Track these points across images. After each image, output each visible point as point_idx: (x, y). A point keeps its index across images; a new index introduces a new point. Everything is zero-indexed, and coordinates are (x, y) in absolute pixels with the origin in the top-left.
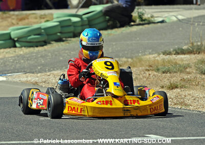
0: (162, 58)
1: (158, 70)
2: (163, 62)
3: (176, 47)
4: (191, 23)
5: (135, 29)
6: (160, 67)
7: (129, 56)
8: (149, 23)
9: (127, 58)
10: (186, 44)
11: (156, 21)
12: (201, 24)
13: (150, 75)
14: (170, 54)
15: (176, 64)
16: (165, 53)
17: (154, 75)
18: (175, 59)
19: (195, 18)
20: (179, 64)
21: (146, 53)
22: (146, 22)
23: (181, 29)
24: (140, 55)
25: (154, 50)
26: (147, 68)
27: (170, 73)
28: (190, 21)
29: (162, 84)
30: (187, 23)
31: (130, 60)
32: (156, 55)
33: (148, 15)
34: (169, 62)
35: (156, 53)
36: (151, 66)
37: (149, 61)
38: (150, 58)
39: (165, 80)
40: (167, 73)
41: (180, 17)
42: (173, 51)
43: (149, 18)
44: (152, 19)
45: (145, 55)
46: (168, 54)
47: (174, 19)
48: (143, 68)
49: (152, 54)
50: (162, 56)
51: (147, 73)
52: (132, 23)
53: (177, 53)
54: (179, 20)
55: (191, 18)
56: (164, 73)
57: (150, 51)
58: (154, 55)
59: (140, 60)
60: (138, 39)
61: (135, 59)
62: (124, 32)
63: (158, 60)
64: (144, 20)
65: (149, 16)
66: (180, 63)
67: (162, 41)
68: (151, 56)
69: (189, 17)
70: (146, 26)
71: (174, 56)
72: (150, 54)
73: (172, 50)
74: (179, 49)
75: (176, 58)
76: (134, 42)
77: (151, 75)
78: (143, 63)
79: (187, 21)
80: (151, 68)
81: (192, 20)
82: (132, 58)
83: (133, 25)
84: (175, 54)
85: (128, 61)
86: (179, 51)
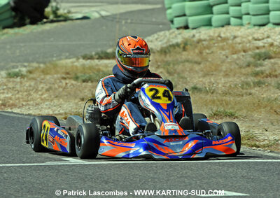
0: (81, 63)
1: (77, 78)
2: (84, 68)
3: (99, 50)
4: (117, 20)
5: (48, 27)
6: (79, 75)
7: (41, 60)
8: (66, 19)
9: (38, 62)
10: (111, 46)
11: (75, 18)
12: (129, 21)
13: (67, 84)
14: (91, 58)
15: (99, 70)
16: (85, 57)
17: (72, 84)
18: (97, 65)
19: (121, 14)
20: (103, 71)
21: (62, 57)
22: (61, 18)
23: (104, 28)
24: (54, 59)
25: (72, 54)
26: (64, 76)
27: (92, 82)
28: (116, 18)
29: (81, 95)
30: (112, 21)
31: (42, 65)
32: (74, 60)
33: (64, 9)
34: (91, 68)
35: (74, 57)
36: (68, 73)
37: (66, 67)
38: (67, 63)
39: (86, 91)
40: (87, 82)
41: (104, 13)
42: (96, 55)
43: (65, 14)
44: (70, 15)
45: (61, 59)
46: (89, 59)
47: (96, 15)
48: (59, 76)
49: (70, 58)
50: (82, 61)
51: (64, 82)
52: (45, 20)
53: (100, 58)
54: (103, 17)
55: (116, 15)
56: (84, 81)
57: (67, 54)
58: (71, 60)
59: (55, 66)
60: (52, 39)
61: (48, 65)
62: (35, 31)
63: (76, 67)
64: (59, 16)
65: (66, 11)
66: (104, 69)
67: (82, 43)
68: (69, 61)
69: (115, 12)
70: (62, 23)
71: (96, 61)
72: (67, 58)
73: (93, 53)
74: (102, 52)
75: (99, 63)
76: (47, 43)
77: (69, 85)
78: (59, 69)
79: (113, 18)
80: (68, 76)
81: (118, 16)
82: (45, 63)
83: (45, 23)
84: (98, 59)
85: (39, 67)
86: (103, 55)
